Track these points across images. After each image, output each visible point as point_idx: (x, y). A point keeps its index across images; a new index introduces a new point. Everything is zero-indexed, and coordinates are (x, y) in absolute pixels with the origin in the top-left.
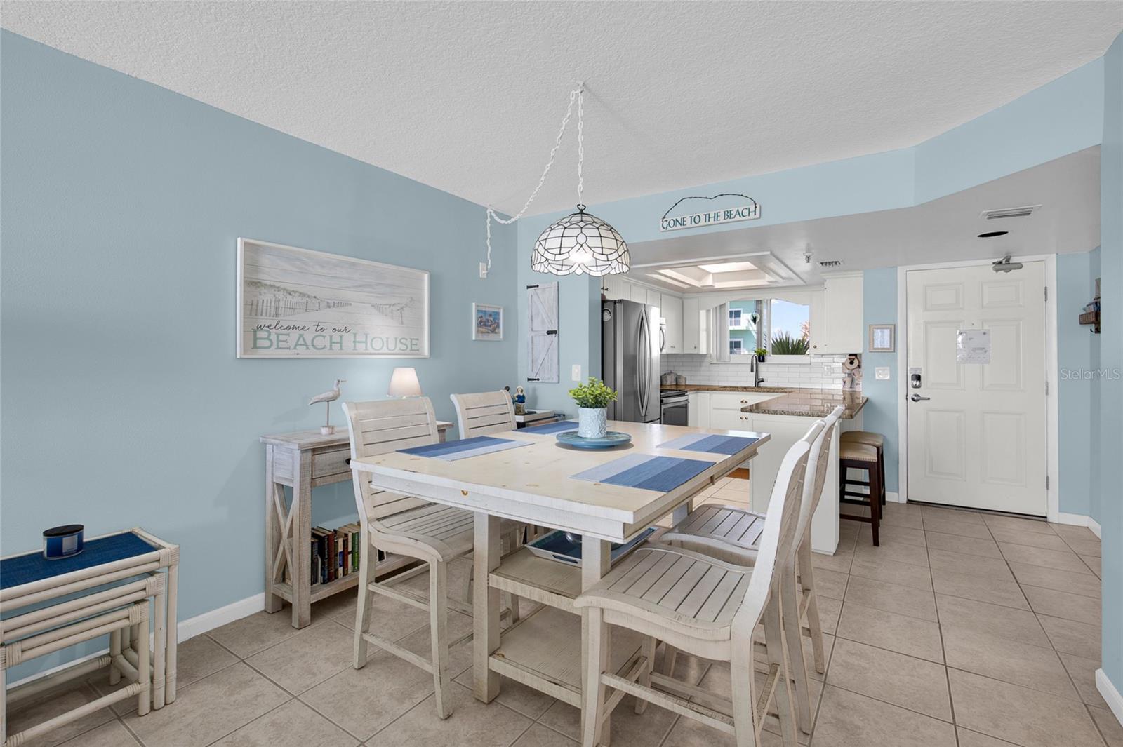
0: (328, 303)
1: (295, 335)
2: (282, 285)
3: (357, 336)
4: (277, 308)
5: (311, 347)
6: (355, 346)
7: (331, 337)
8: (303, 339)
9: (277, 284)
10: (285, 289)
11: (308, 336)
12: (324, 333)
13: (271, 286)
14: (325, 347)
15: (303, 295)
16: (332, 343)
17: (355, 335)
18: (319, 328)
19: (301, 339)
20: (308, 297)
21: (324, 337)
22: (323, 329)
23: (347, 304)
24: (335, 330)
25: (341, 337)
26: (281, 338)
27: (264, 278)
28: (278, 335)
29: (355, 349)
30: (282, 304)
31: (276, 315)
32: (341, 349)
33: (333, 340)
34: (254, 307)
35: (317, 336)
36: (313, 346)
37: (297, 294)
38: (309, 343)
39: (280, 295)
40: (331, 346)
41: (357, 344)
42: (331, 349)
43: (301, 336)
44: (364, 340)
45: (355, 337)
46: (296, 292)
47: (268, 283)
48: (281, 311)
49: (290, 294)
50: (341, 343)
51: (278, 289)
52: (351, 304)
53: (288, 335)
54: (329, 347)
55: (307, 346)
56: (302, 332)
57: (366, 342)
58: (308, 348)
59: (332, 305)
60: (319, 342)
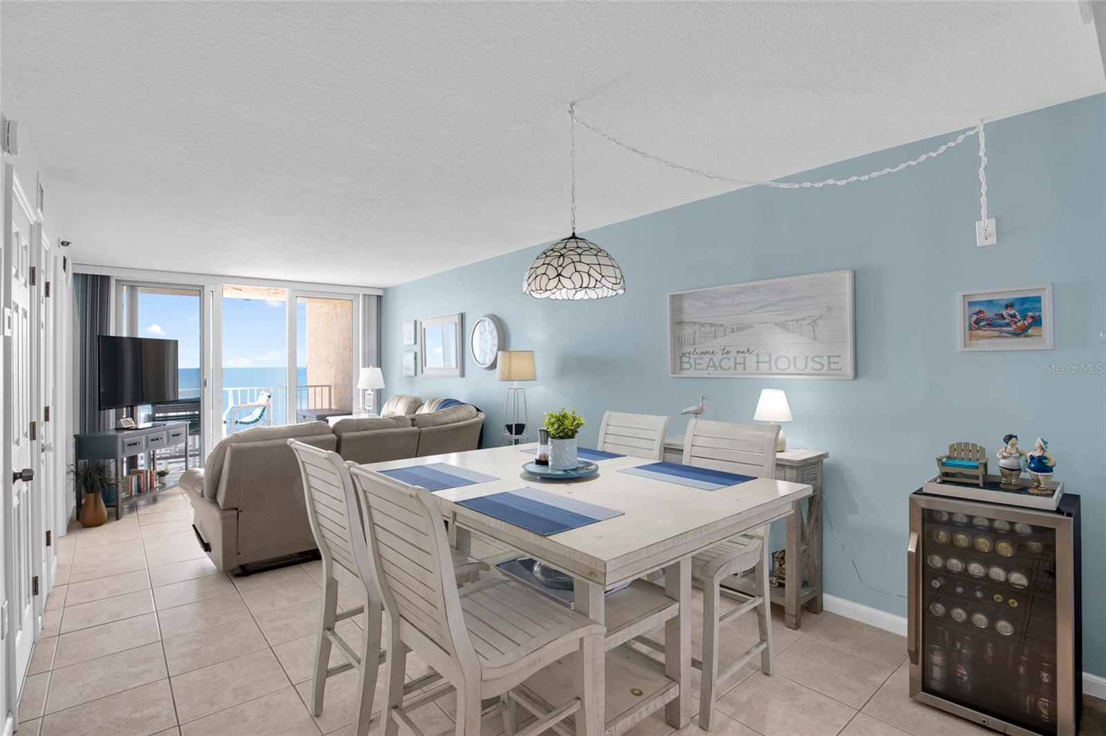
0: (732, 329)
1: (707, 358)
2: (697, 320)
3: (760, 356)
4: (694, 339)
5: (719, 368)
6: (758, 366)
7: (735, 358)
8: (713, 362)
9: (694, 320)
10: (700, 323)
11: (717, 359)
12: (729, 356)
13: (691, 323)
14: (730, 368)
15: (712, 325)
16: (736, 364)
17: (758, 355)
18: (725, 351)
19: (711, 362)
20: (717, 326)
21: (729, 359)
22: (728, 352)
23: (749, 327)
24: (738, 352)
25: (744, 358)
26: (698, 361)
27: (686, 318)
28: (695, 359)
29: (758, 369)
30: (697, 335)
31: (694, 344)
32: (745, 369)
33: (737, 361)
34: (680, 340)
35: (724, 358)
36: (721, 367)
37: (708, 325)
38: (717, 365)
39: (696, 328)
40: (735, 367)
41: (760, 365)
42: (735, 369)
43: (711, 359)
44: (768, 360)
45: (758, 357)
46: (706, 324)
47: (688, 320)
48: (697, 340)
49: (703, 326)
50: (744, 364)
51: (695, 323)
52: (753, 327)
53: (702, 359)
54: (733, 368)
55: (716, 367)
56: (712, 355)
57: (770, 362)
58: (716, 369)
59: (735, 330)
60: (725, 364)
